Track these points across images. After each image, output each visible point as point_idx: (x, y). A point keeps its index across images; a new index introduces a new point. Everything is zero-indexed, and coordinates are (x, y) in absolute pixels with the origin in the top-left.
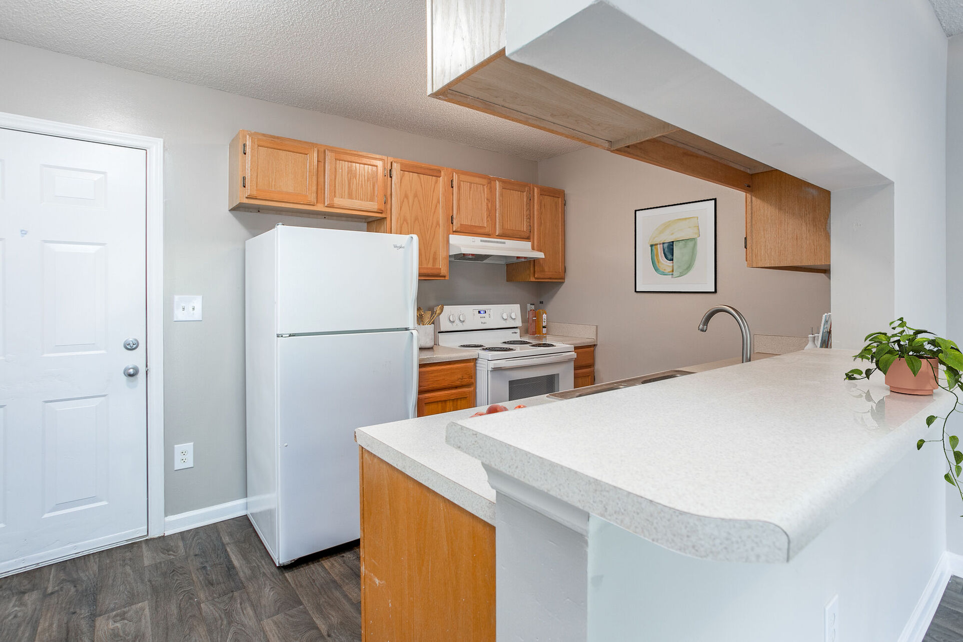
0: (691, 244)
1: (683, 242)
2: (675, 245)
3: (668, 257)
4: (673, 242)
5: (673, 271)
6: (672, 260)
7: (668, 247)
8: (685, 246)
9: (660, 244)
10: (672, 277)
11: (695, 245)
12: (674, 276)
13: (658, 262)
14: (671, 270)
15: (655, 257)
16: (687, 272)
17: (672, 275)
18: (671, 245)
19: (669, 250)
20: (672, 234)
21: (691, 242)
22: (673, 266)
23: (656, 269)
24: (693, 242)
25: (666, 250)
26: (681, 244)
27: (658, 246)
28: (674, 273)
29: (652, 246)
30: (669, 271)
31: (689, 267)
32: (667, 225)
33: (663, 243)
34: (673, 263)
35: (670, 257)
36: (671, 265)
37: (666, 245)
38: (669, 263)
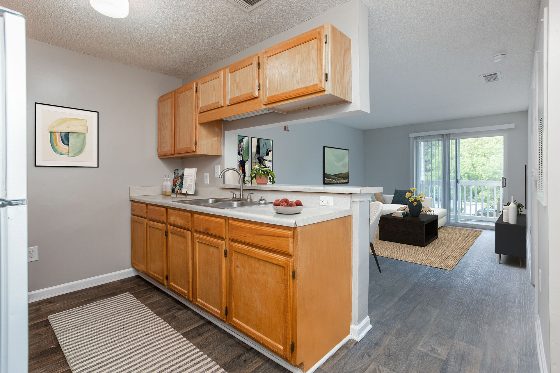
0: (82, 136)
1: (76, 133)
2: (71, 135)
3: (65, 142)
4: (69, 133)
5: (69, 152)
6: (68, 145)
7: (65, 136)
8: (78, 136)
9: (58, 132)
10: (68, 157)
11: (85, 137)
12: (70, 156)
13: (57, 145)
14: (67, 151)
15: (54, 141)
16: (79, 154)
17: (68, 155)
18: (67, 135)
19: (66, 138)
20: (68, 127)
21: (82, 135)
22: (69, 149)
23: (55, 150)
24: (84, 135)
25: (63, 137)
26: (75, 135)
27: (57, 134)
28: (70, 154)
29: (51, 133)
30: (66, 152)
31: (81, 151)
32: (64, 121)
33: (61, 133)
34: (69, 147)
35: (66, 142)
36: (68, 148)
37: (63, 134)
38: (66, 147)
